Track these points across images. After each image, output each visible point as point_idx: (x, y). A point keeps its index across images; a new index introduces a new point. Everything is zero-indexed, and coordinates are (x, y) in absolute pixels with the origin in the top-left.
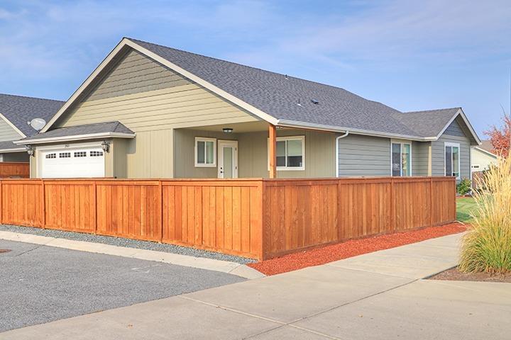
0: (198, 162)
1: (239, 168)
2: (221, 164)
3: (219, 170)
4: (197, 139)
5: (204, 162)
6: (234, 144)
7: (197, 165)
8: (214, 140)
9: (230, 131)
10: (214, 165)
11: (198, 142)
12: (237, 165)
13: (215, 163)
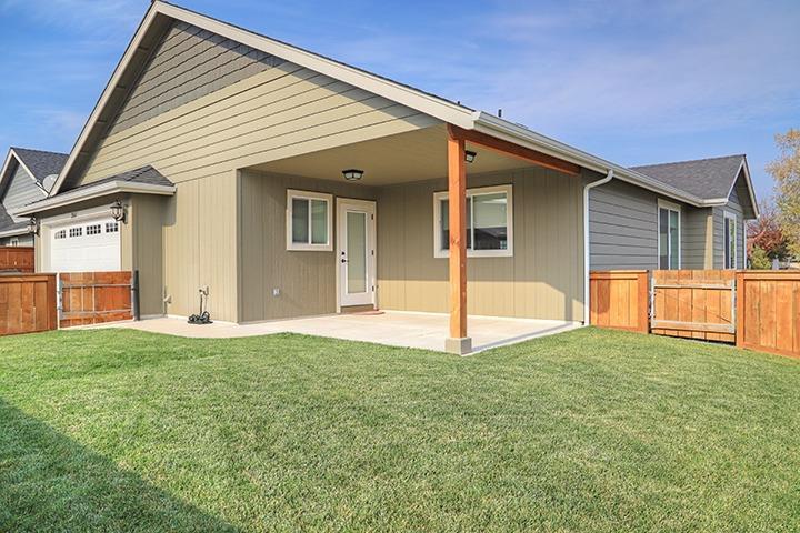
0: (294, 241)
1: (379, 253)
2: (343, 245)
3: (339, 257)
4: (292, 194)
5: (307, 241)
6: (369, 208)
7: (290, 245)
8: (328, 198)
9: (357, 175)
10: (328, 246)
11: (294, 200)
12: (374, 248)
13: (329, 243)
